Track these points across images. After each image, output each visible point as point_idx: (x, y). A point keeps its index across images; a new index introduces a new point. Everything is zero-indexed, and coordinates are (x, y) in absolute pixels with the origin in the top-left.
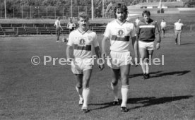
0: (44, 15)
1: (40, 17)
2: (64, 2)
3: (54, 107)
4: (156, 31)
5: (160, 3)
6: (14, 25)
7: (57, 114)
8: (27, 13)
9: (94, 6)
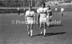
0: (14, 6)
1: (13, 7)
2: (21, 1)
3: (17, 40)
4: (52, 12)
5: (56, 1)
6: (3, 10)
7: (19, 42)
8: (8, 6)
9: (32, 3)
